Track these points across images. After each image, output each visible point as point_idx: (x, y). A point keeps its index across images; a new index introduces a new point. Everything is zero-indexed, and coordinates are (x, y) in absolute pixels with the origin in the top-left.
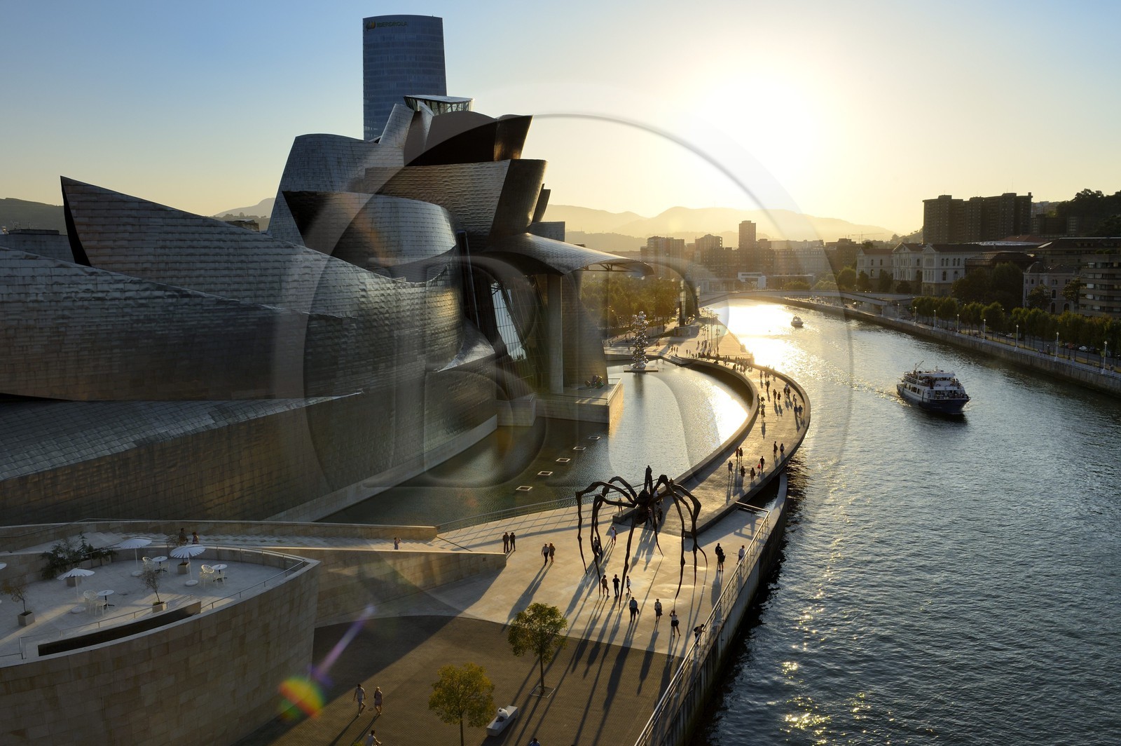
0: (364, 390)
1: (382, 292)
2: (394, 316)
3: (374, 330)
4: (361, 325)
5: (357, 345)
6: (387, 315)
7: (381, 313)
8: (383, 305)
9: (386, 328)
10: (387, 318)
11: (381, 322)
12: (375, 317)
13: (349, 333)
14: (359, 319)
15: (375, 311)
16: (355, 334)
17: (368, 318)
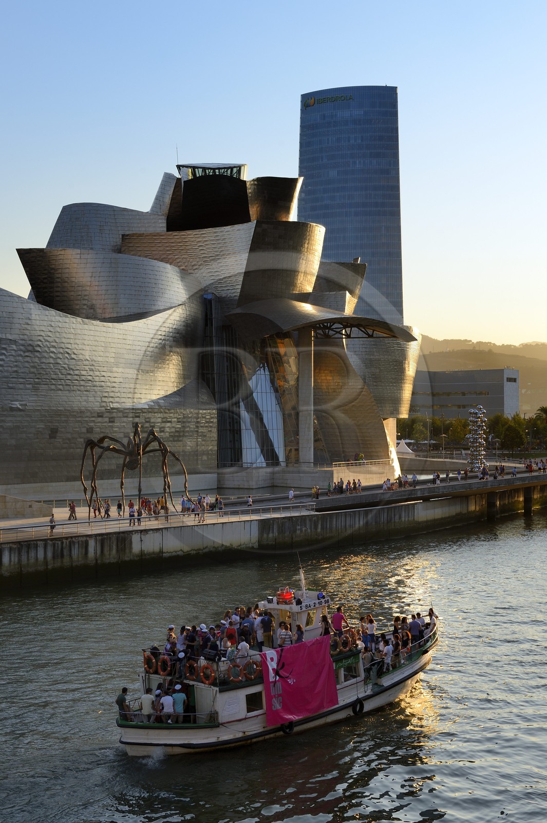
0: (21, 405)
1: (50, 323)
2: (63, 345)
3: (37, 354)
4: (22, 348)
5: (15, 364)
6: (54, 344)
7: (47, 341)
8: (50, 334)
9: (52, 355)
10: (54, 347)
11: (46, 349)
12: (39, 343)
13: (7, 352)
14: (21, 342)
15: (41, 338)
16: (14, 354)
17: (31, 342)
